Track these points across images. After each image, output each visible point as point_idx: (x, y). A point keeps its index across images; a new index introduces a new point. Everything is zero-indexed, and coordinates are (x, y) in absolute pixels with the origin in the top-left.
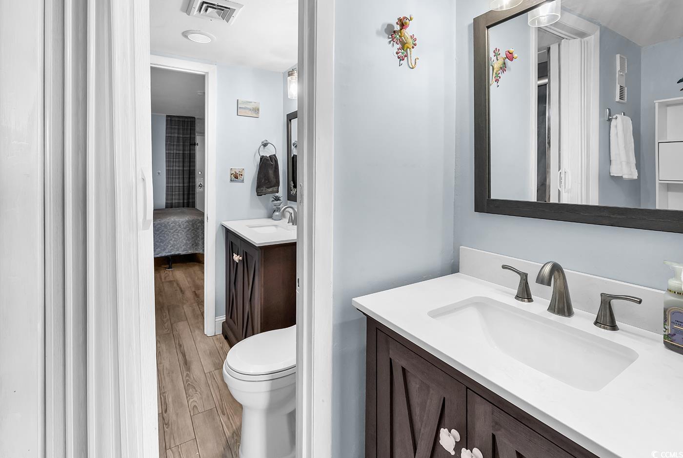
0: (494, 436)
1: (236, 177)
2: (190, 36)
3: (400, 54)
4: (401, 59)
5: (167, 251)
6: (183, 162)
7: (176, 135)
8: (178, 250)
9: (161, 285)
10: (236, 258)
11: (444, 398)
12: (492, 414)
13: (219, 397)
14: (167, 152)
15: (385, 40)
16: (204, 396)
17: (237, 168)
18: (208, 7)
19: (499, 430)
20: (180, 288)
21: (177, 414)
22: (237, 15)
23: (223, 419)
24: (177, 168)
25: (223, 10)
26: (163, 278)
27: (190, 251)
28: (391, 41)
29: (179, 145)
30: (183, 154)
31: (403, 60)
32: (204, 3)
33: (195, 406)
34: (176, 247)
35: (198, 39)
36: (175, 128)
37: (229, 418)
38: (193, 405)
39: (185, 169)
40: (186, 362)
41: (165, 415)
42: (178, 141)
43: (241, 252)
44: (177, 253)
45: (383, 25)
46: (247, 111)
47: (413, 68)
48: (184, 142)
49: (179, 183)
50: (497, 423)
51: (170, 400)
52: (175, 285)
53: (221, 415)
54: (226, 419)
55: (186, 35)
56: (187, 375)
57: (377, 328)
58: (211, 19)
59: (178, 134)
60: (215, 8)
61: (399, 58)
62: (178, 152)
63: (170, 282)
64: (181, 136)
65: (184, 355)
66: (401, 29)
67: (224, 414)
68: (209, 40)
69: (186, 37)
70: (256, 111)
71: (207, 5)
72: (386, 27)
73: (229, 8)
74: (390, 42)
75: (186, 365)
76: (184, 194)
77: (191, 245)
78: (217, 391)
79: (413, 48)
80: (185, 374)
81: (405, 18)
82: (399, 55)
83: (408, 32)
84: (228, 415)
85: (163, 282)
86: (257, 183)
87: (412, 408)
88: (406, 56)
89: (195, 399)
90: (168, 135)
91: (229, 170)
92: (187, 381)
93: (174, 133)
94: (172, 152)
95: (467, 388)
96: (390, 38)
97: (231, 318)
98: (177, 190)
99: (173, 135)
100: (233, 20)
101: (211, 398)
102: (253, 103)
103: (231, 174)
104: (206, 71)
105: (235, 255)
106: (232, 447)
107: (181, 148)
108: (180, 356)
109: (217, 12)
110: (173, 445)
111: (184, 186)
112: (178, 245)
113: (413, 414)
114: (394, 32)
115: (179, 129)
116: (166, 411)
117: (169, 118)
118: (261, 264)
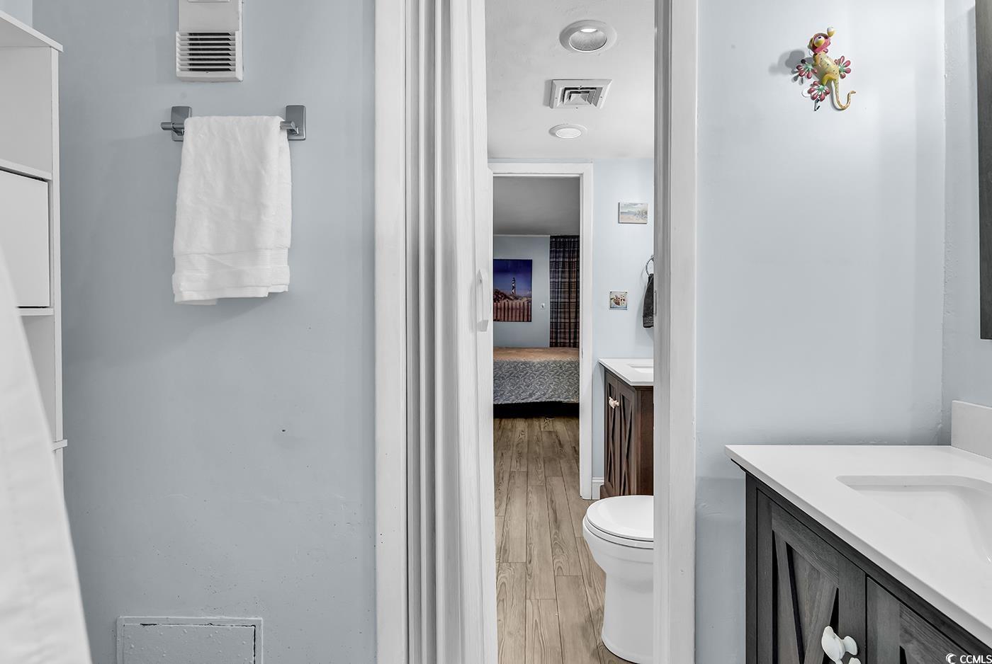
0: (902, 652)
1: (618, 303)
2: (558, 133)
3: (816, 92)
4: (817, 99)
5: (547, 396)
6: (569, 292)
7: (561, 260)
8: (559, 397)
9: (540, 434)
10: (613, 403)
11: (838, 589)
12: (901, 616)
13: (587, 568)
14: (552, 280)
15: (786, 79)
16: (572, 561)
17: (618, 290)
18: (571, 93)
19: (908, 642)
20: (559, 441)
21: (540, 569)
22: (605, 94)
23: (589, 591)
24: (563, 300)
25: (588, 92)
26: (542, 427)
27: (572, 400)
28: (797, 76)
29: (563, 272)
30: (569, 282)
31: (822, 100)
32: (566, 89)
33: (560, 567)
34: (557, 393)
35: (567, 134)
36: (560, 251)
37: (596, 592)
38: (558, 565)
39: (571, 301)
40: (556, 520)
41: (529, 566)
42: (564, 267)
43: (618, 397)
44: (558, 400)
45: (781, 57)
46: (631, 216)
47: (843, 109)
48: (569, 268)
49: (565, 319)
50: (906, 631)
51: (536, 553)
52: (554, 436)
53: (587, 586)
54: (592, 592)
55: (554, 132)
56: (556, 533)
57: (757, 489)
58: (577, 106)
59: (564, 257)
60: (580, 93)
61: (813, 98)
62: (563, 280)
63: (550, 432)
64: (567, 260)
65: (555, 512)
66: (815, 54)
67: (591, 586)
68: (579, 133)
69: (554, 134)
70: (643, 215)
71: (569, 91)
72: (788, 57)
73: (595, 88)
74: (795, 79)
75: (556, 522)
76: (570, 332)
77: (573, 392)
78: (586, 559)
79: (843, 77)
80: (553, 532)
81: (819, 36)
82: (813, 94)
83: (829, 58)
84: (595, 588)
85: (541, 432)
86: (644, 311)
87: (800, 606)
88: (827, 93)
89: (561, 560)
90: (552, 260)
91: (608, 294)
92: (555, 539)
93: (559, 257)
94: (557, 281)
95: (867, 575)
96: (797, 72)
97: (609, 481)
98: (563, 327)
99: (557, 260)
100: (603, 101)
101: (578, 564)
102: (639, 206)
103: (611, 299)
104: (580, 172)
105: (611, 399)
106: (595, 623)
107: (567, 275)
108: (551, 511)
109: (582, 97)
110: (533, 597)
111: (570, 323)
112: (560, 391)
113: (802, 616)
114: (803, 61)
115: (564, 252)
116: (530, 562)
117: (554, 240)
118: (638, 410)
